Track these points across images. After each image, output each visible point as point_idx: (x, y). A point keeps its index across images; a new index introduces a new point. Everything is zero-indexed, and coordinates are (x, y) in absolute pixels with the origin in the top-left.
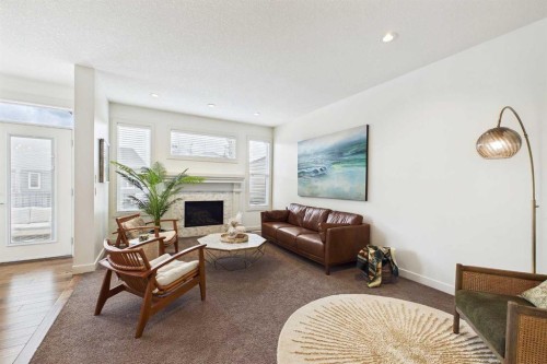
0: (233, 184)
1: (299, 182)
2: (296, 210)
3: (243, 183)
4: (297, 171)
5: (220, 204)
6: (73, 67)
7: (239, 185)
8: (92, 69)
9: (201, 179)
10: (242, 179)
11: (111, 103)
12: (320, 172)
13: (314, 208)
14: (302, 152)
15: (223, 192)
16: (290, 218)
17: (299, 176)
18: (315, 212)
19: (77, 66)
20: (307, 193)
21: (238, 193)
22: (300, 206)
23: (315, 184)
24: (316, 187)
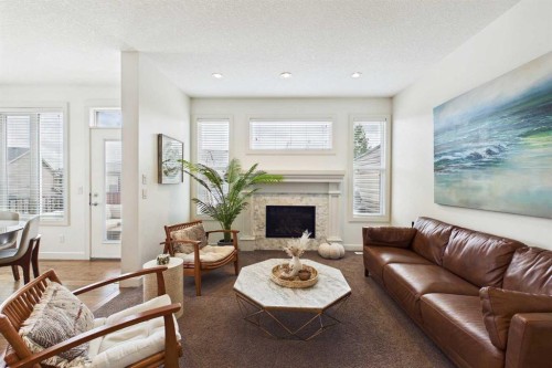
0: (328, 183)
1: (438, 181)
2: (429, 229)
3: (344, 181)
4: (431, 160)
5: (311, 210)
6: (119, 54)
7: (337, 184)
8: (136, 52)
9: (279, 177)
10: (341, 176)
11: (192, 99)
12: (487, 158)
13: (472, 232)
14: (443, 124)
15: (314, 195)
16: (417, 244)
17: (437, 169)
18: (473, 242)
19: (123, 52)
20: (454, 199)
21: (337, 196)
22: (439, 223)
23: (473, 182)
24: (477, 189)
